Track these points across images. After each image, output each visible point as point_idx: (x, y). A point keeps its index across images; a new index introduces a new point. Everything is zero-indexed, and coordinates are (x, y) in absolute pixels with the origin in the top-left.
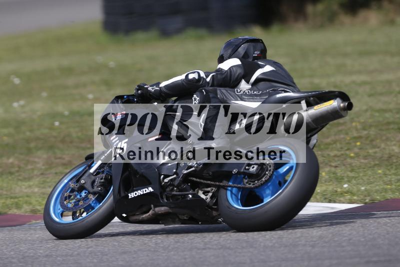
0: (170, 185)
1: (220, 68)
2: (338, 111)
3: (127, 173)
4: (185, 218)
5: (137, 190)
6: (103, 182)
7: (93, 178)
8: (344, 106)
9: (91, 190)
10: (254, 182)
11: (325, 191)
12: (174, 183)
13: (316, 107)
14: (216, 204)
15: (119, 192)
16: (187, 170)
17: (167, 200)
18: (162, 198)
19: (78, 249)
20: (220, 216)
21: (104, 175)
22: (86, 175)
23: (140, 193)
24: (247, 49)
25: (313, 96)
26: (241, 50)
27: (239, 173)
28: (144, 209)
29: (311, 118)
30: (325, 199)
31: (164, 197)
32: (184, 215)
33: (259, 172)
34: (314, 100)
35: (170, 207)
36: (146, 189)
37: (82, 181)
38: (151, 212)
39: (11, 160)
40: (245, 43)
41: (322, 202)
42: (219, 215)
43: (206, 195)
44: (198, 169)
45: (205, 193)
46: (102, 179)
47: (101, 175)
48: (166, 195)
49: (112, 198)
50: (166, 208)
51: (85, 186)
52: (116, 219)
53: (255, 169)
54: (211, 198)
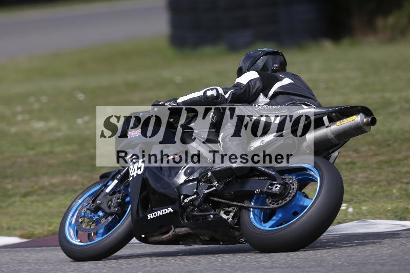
0: (190, 205)
1: (238, 82)
2: (361, 126)
3: (145, 192)
4: (207, 239)
5: (156, 211)
6: (120, 203)
7: (109, 197)
8: (367, 121)
9: (108, 211)
10: (278, 201)
11: (396, 208)
12: (194, 203)
13: (338, 123)
14: (238, 223)
15: (138, 213)
16: (207, 189)
17: (187, 220)
18: (183, 219)
19: (142, 269)
20: (242, 236)
21: (121, 195)
22: (102, 194)
23: (159, 213)
24: (266, 61)
25: (335, 112)
26: (260, 63)
27: (261, 193)
28: (164, 230)
29: (333, 134)
30: (396, 216)
31: (185, 217)
32: (205, 235)
33: (282, 191)
34: (336, 115)
35: (190, 228)
36: (166, 210)
37: (99, 202)
38: (170, 233)
39: (75, 178)
40: (264, 55)
41: (393, 219)
42: (241, 234)
43: (227, 215)
44: (219, 189)
45: (227, 213)
46: (118, 199)
47: (118, 195)
48: (187, 216)
49: (130, 218)
50: (187, 229)
51: (102, 206)
52: (134, 240)
53: (278, 188)
54: (233, 217)
